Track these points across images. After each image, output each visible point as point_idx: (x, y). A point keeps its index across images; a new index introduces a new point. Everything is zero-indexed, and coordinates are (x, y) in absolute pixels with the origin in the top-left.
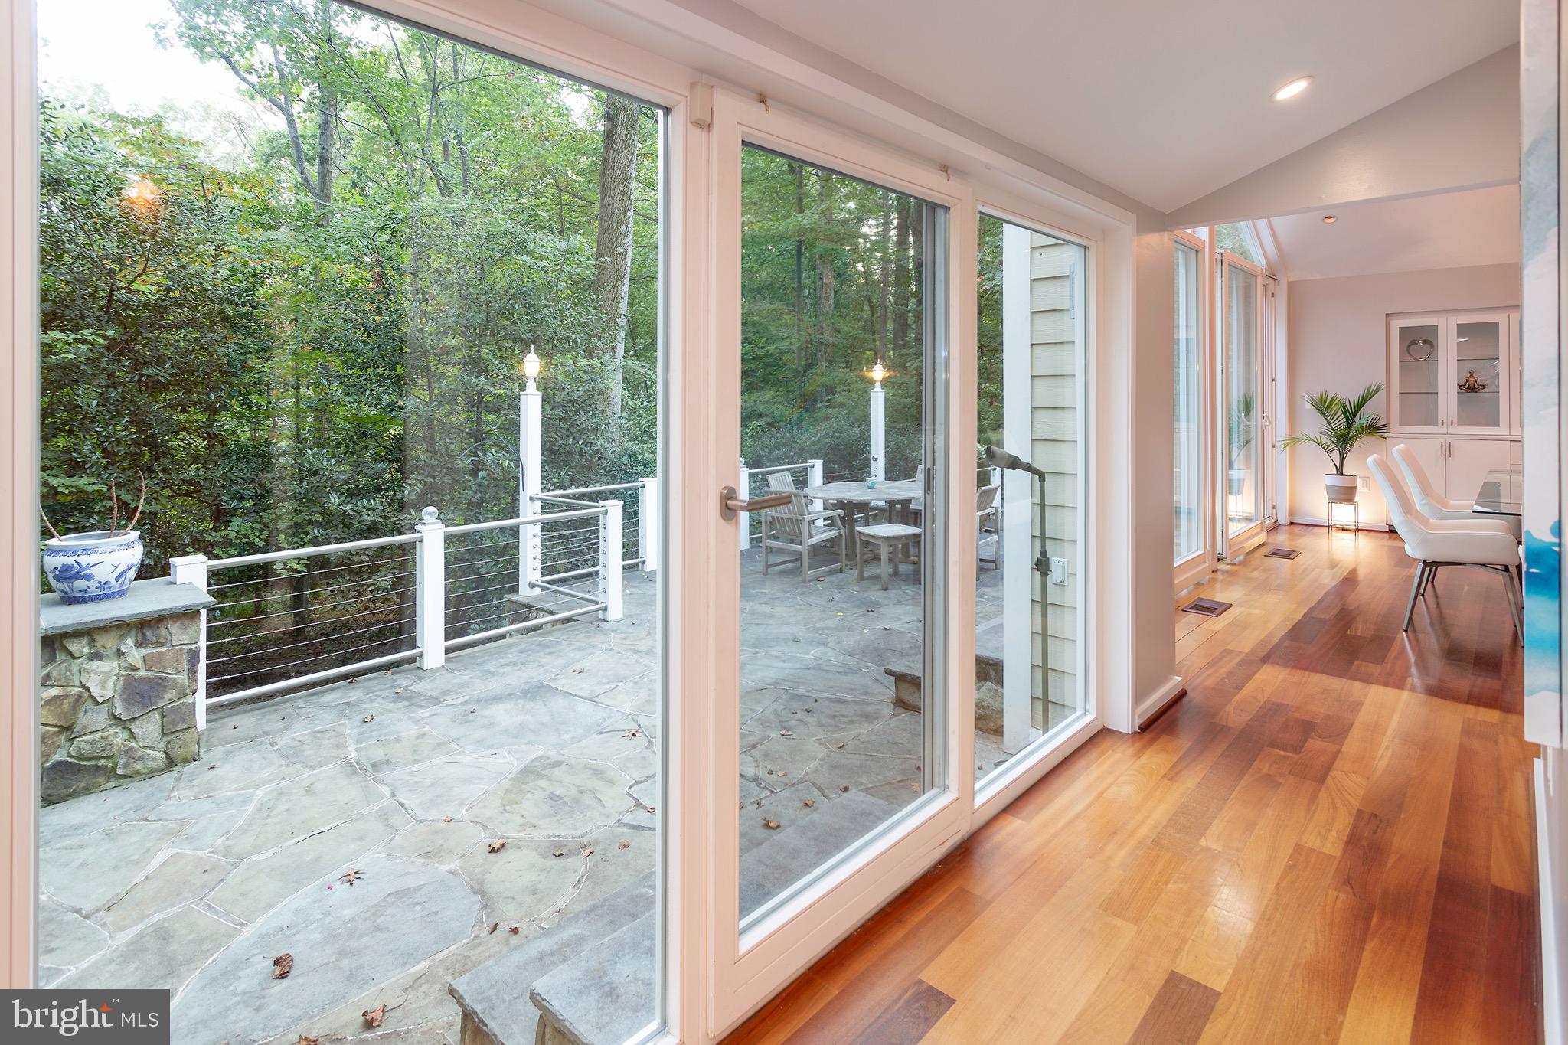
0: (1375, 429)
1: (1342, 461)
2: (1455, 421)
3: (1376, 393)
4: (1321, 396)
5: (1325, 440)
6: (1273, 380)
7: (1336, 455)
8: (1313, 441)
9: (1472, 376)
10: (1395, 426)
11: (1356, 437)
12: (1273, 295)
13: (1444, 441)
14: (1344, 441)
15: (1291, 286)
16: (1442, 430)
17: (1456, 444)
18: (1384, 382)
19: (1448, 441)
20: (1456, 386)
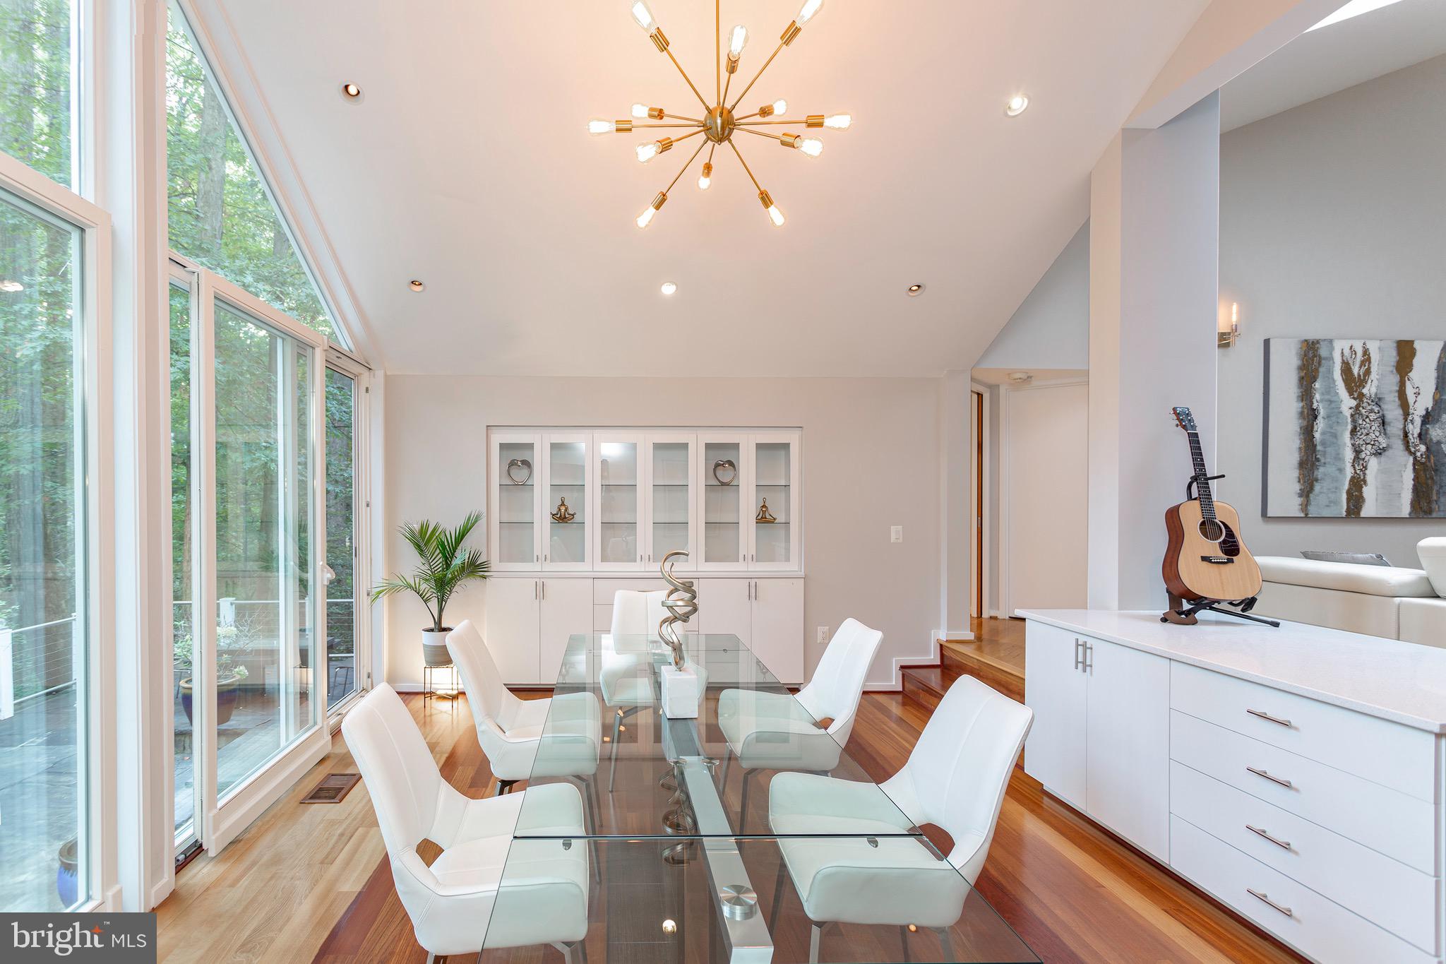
0: (475, 568)
1: (441, 610)
2: (548, 557)
3: (476, 522)
4: (422, 527)
5: (424, 586)
6: (368, 505)
7: (434, 605)
8: (411, 587)
9: (563, 504)
10: (495, 564)
11: (454, 579)
12: (367, 390)
13: (538, 580)
14: (443, 585)
15: (387, 378)
16: (535, 567)
17: (548, 582)
18: (484, 510)
19: (542, 580)
20: (550, 516)
